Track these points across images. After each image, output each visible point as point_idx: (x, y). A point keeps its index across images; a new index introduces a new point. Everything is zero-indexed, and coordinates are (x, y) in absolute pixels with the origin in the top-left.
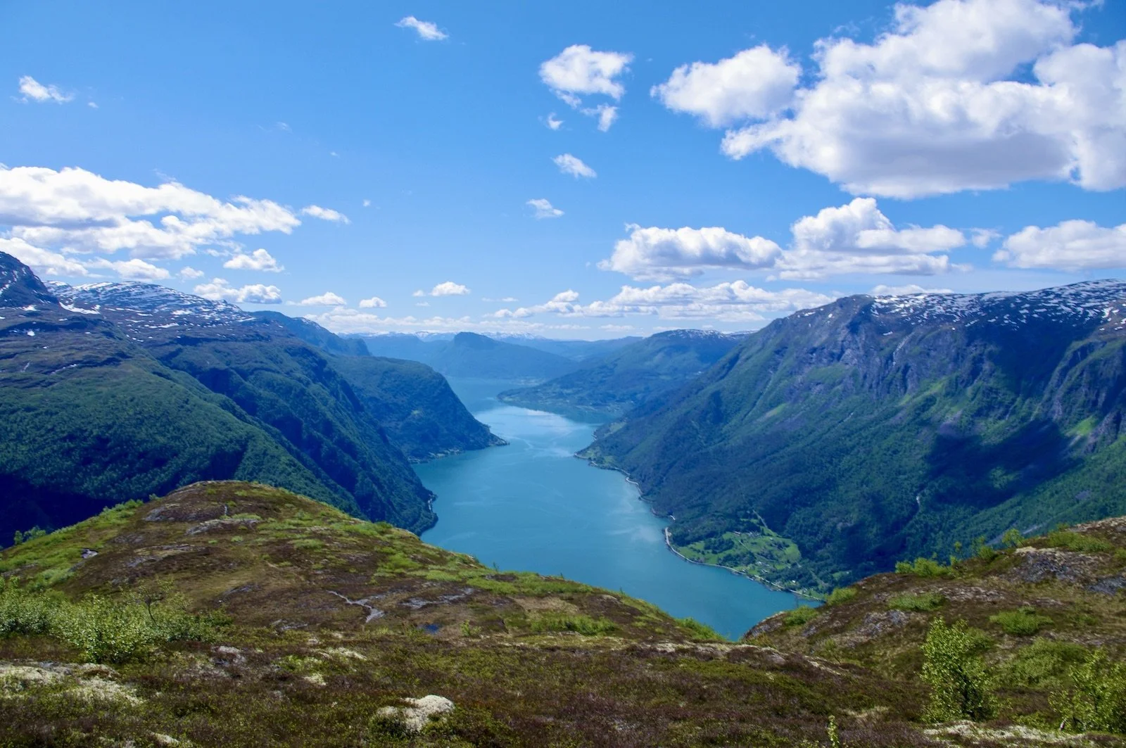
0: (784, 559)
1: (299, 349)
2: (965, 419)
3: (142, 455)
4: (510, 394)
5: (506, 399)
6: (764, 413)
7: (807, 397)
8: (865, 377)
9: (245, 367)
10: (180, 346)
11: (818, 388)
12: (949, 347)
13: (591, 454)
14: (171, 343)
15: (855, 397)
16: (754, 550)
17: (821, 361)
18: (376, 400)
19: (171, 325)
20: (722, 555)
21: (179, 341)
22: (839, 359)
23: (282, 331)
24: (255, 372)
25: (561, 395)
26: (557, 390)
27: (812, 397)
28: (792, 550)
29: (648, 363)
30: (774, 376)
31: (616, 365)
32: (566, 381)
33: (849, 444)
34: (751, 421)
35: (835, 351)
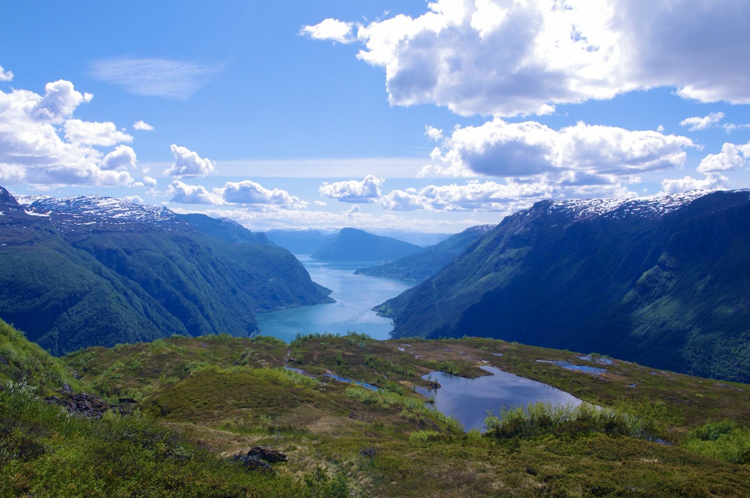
6: (479, 279)
10: (91, 236)
13: (383, 308)
14: (84, 234)
18: (243, 271)
19: (91, 223)
24: (139, 251)
25: (397, 271)
27: (506, 268)
32: (402, 262)
34: (469, 285)
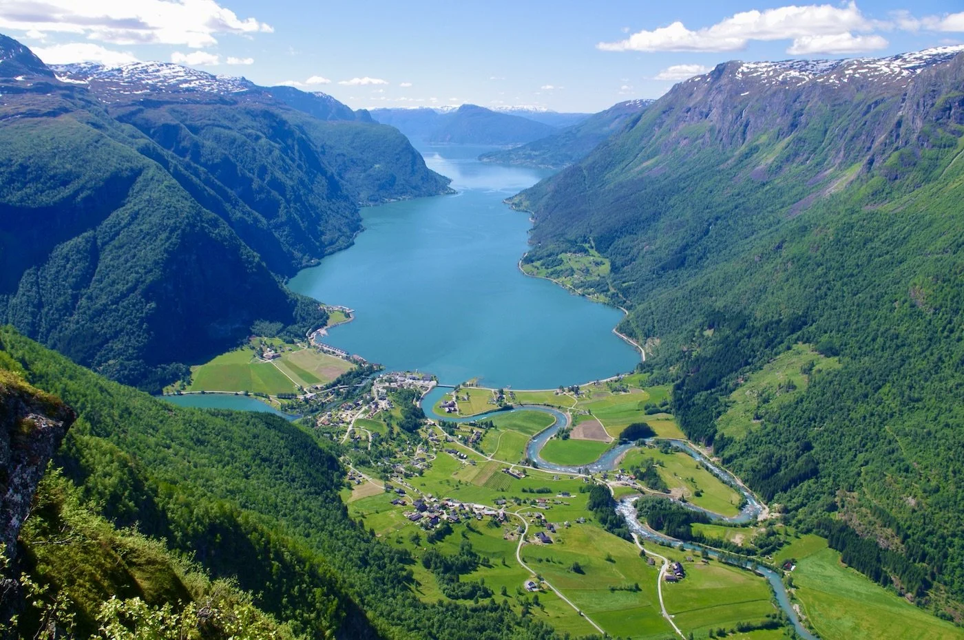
0: (596, 274)
1: (261, 111)
2: (775, 163)
3: (53, 177)
4: (488, 155)
5: (485, 160)
6: (642, 163)
7: (675, 149)
8: (719, 131)
9: (198, 123)
10: (141, 107)
11: (685, 142)
12: (780, 103)
13: (516, 200)
14: (133, 105)
15: (708, 148)
16: (575, 267)
17: (693, 119)
19: (143, 91)
20: (550, 271)
21: (141, 103)
22: (706, 116)
23: (270, 99)
24: (206, 128)
25: (530, 157)
26: (528, 152)
27: (679, 149)
28: (606, 268)
29: (606, 129)
30: (657, 132)
31: (579, 131)
32: (535, 146)
33: (682, 185)
34: (630, 170)
35: (704, 110)
